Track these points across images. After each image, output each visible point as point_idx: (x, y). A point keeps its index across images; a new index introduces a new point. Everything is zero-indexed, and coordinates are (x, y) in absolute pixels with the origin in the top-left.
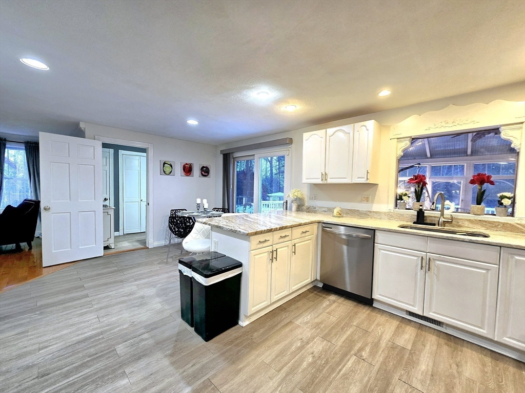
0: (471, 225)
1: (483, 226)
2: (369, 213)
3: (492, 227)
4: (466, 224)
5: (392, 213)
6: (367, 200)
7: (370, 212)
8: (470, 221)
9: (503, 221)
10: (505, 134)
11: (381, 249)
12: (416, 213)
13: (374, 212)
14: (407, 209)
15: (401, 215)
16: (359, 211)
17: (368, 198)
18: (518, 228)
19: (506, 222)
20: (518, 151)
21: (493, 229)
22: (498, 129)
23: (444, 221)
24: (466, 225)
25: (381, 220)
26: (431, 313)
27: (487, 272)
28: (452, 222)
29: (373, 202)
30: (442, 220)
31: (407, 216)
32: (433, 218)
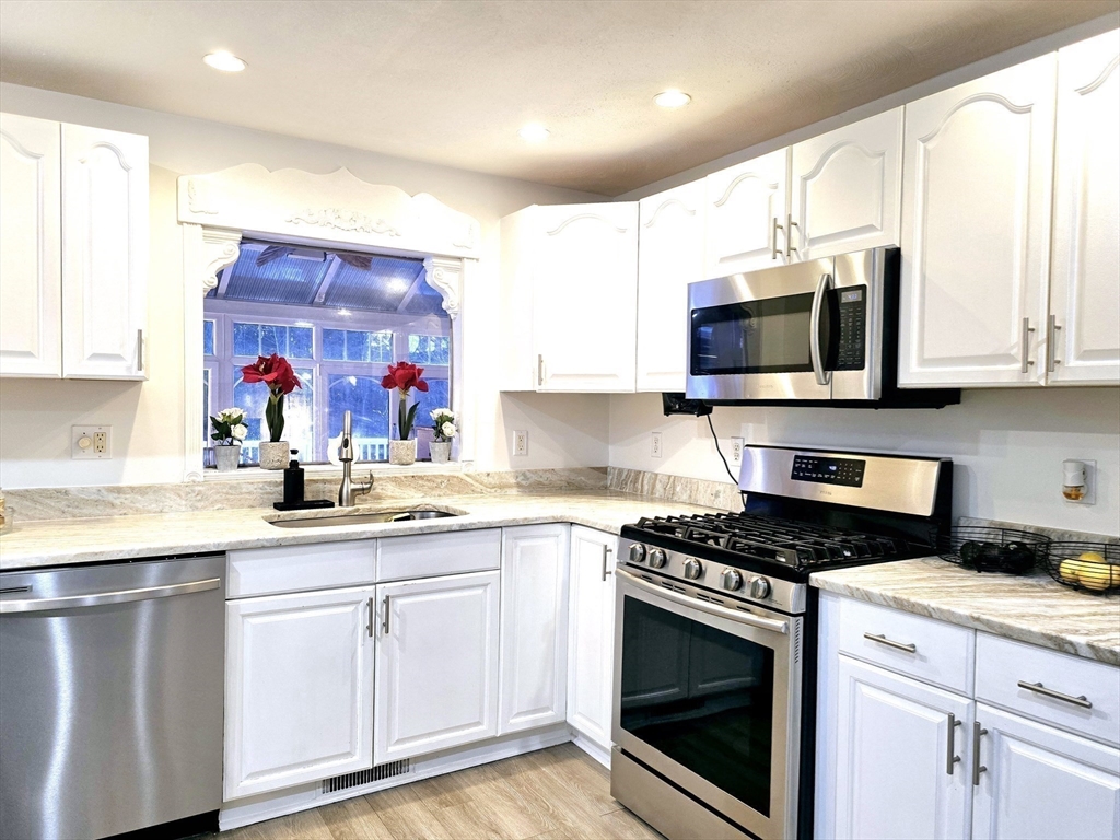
0: (397, 492)
1: (418, 488)
2: (111, 497)
3: (432, 489)
4: (390, 489)
5: (199, 484)
6: (99, 444)
7: (119, 490)
8: (395, 480)
9: (447, 474)
10: (436, 275)
11: (249, 615)
12: (280, 476)
13: (132, 489)
14: (240, 466)
15: (231, 487)
16: (66, 492)
17: (100, 436)
18: (467, 484)
19: (452, 474)
20: (452, 316)
21: (434, 493)
22: (423, 260)
23: (354, 490)
24: (390, 494)
25: (166, 517)
26: (391, 749)
27: (485, 591)
28: (370, 488)
29: (122, 452)
30: (349, 487)
31: (251, 488)
32: (321, 485)
